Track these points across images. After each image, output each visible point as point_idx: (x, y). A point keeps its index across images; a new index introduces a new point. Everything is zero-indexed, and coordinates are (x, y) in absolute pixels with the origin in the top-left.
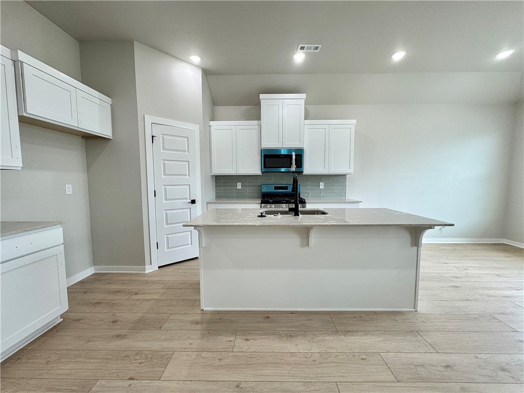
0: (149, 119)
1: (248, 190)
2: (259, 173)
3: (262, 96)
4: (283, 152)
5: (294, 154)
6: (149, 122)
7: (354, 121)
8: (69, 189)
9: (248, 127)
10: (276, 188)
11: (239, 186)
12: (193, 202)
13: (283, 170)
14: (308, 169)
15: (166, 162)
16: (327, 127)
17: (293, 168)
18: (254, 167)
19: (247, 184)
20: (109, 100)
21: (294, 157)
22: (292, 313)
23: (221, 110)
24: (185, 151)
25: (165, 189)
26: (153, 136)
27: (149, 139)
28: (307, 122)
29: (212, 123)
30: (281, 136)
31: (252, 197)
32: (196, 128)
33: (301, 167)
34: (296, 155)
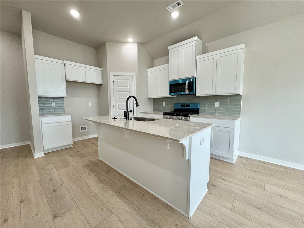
0: (111, 74)
1: (168, 106)
2: (169, 96)
3: (169, 47)
4: (181, 82)
5: (187, 82)
7: (243, 46)
8: (90, 104)
10: (182, 106)
11: (164, 104)
12: (131, 111)
13: (182, 93)
14: (200, 91)
15: (119, 92)
16: (215, 57)
18: (165, 92)
19: (168, 103)
20: (101, 69)
21: (187, 84)
22: (120, 174)
23: (156, 61)
24: (128, 87)
25: (118, 104)
26: (113, 81)
27: (112, 83)
28: (199, 56)
29: (148, 70)
32: (134, 74)
33: (192, 90)
34: (189, 83)
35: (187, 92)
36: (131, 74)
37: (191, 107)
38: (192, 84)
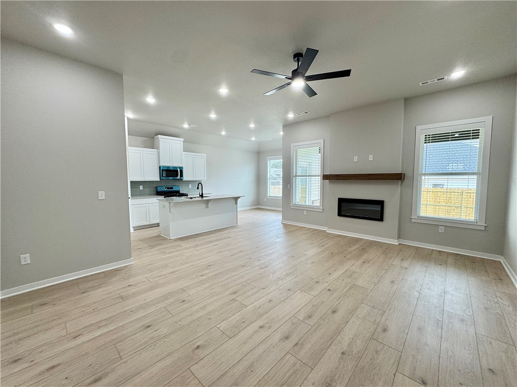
1: (147, 190)
2: (159, 180)
3: (160, 136)
5: (179, 170)
9: (150, 152)
10: (166, 188)
11: (141, 188)
13: (171, 178)
14: (185, 178)
17: (179, 177)
18: (156, 177)
19: (147, 186)
28: (184, 153)
30: (171, 159)
31: (151, 195)
33: (181, 176)
37: (174, 189)
38: (182, 172)
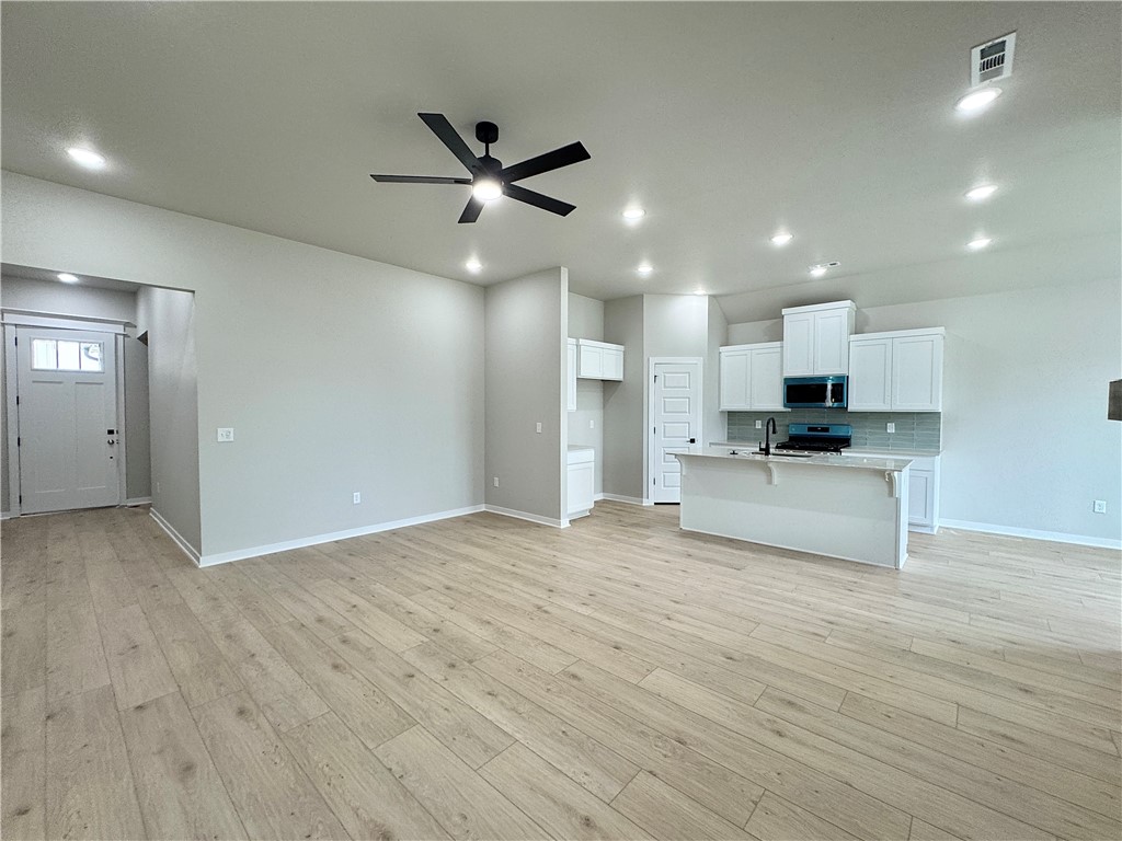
0: (653, 360)
3: (784, 311)
5: (830, 383)
6: (653, 364)
7: (941, 330)
8: (592, 424)
9: (767, 351)
10: (810, 429)
11: (758, 425)
12: (692, 441)
14: (855, 403)
15: (667, 400)
16: (888, 342)
18: (774, 401)
20: (621, 348)
21: (829, 387)
23: (739, 329)
24: (686, 387)
25: (665, 426)
26: (655, 376)
27: (652, 379)
28: (853, 337)
29: (722, 349)
30: (811, 360)
32: (699, 361)
33: (841, 400)
34: (833, 385)
35: (829, 403)
36: (692, 360)
37: (832, 433)
38: (840, 389)
